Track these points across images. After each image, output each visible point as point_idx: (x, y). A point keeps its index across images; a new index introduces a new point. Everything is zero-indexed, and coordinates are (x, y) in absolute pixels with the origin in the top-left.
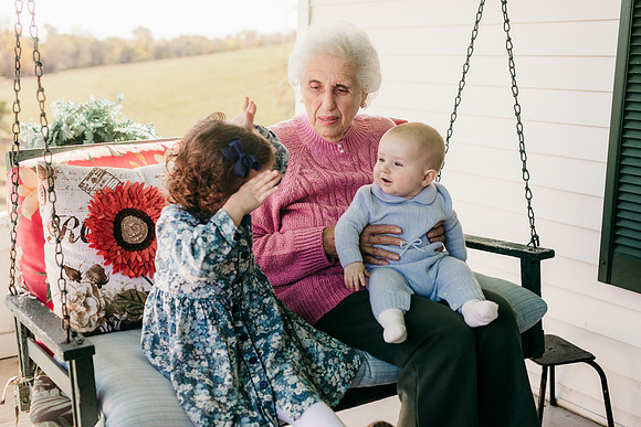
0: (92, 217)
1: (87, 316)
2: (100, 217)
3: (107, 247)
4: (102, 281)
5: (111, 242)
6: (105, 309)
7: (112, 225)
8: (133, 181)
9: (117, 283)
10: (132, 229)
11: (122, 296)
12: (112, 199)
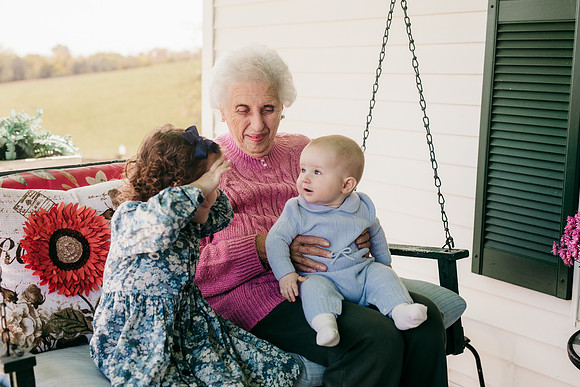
0: (27, 238)
1: (23, 337)
2: (35, 238)
3: (43, 267)
4: (38, 301)
5: (47, 262)
6: (42, 329)
7: (47, 246)
8: (67, 202)
9: (54, 302)
10: (68, 249)
11: (58, 316)
12: (47, 220)
